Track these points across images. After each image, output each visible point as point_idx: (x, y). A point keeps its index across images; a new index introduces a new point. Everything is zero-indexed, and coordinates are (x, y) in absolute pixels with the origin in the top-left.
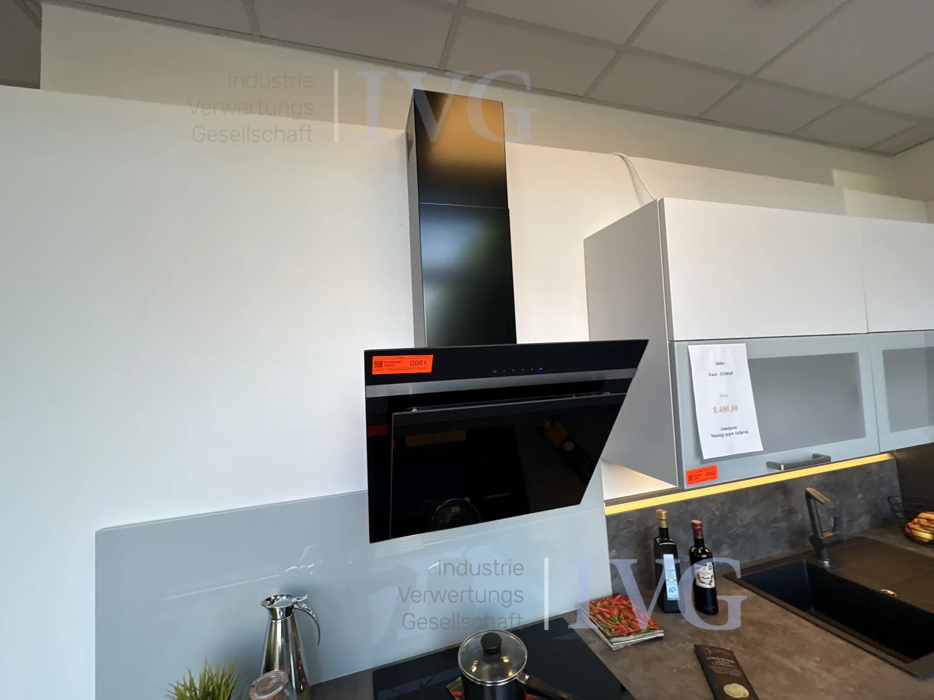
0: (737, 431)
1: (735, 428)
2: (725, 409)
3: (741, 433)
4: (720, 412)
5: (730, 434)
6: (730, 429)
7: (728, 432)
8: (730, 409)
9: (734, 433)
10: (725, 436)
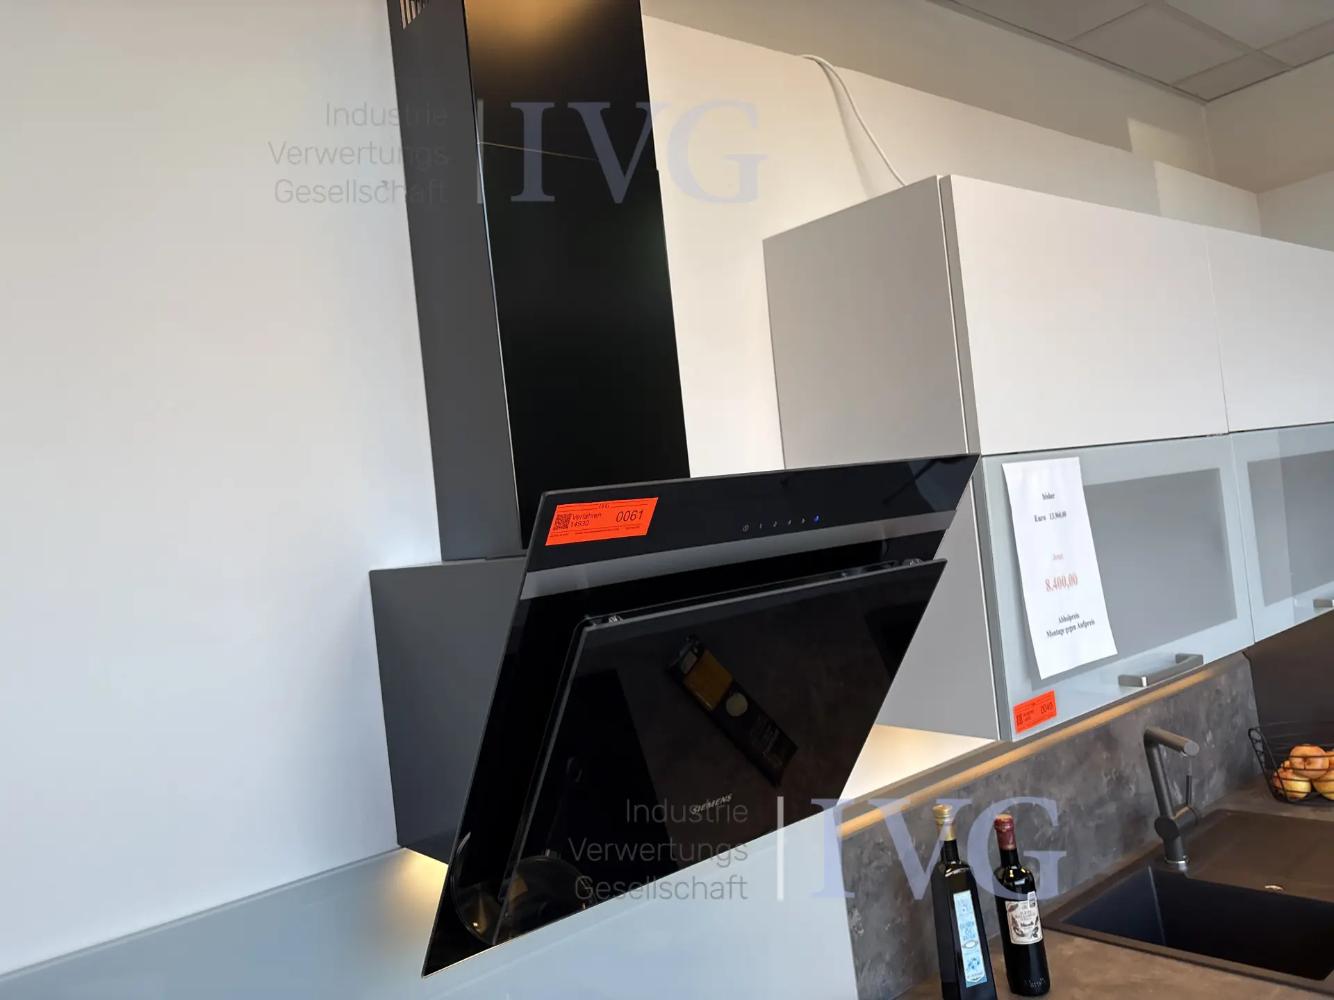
0: (1080, 621)
1: (1077, 616)
2: (1060, 583)
3: (1085, 625)
4: (1055, 589)
5: (1072, 629)
6: (1070, 618)
7: (1067, 624)
8: (1068, 583)
9: (1077, 626)
10: (1065, 634)
